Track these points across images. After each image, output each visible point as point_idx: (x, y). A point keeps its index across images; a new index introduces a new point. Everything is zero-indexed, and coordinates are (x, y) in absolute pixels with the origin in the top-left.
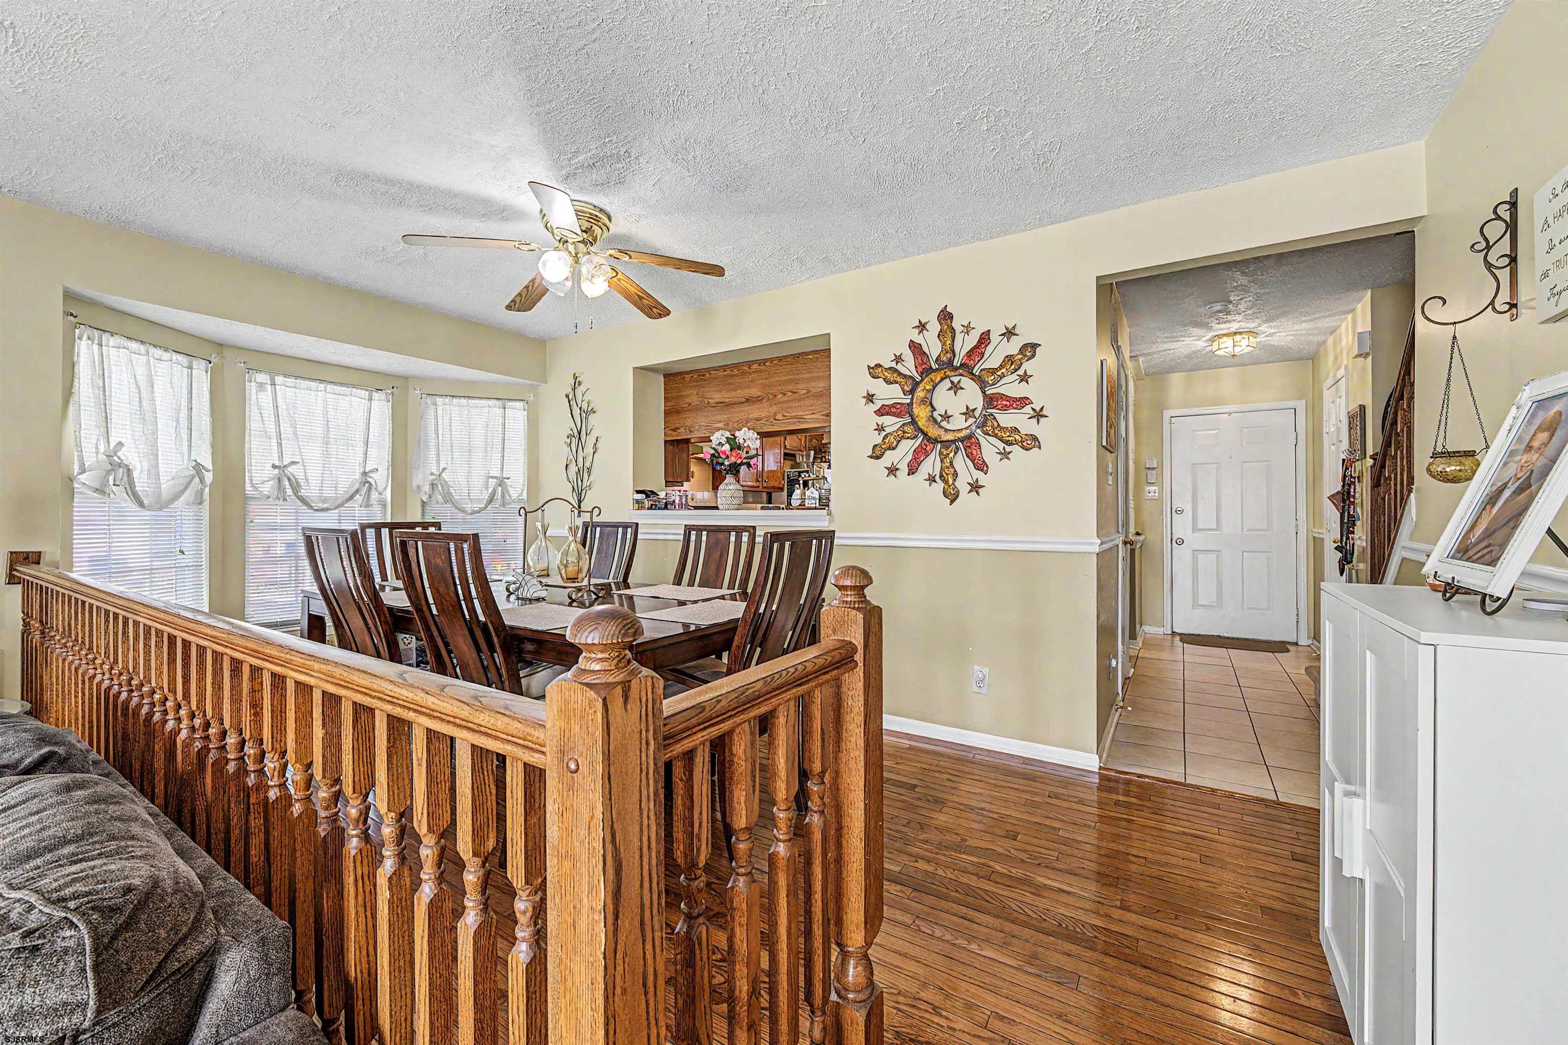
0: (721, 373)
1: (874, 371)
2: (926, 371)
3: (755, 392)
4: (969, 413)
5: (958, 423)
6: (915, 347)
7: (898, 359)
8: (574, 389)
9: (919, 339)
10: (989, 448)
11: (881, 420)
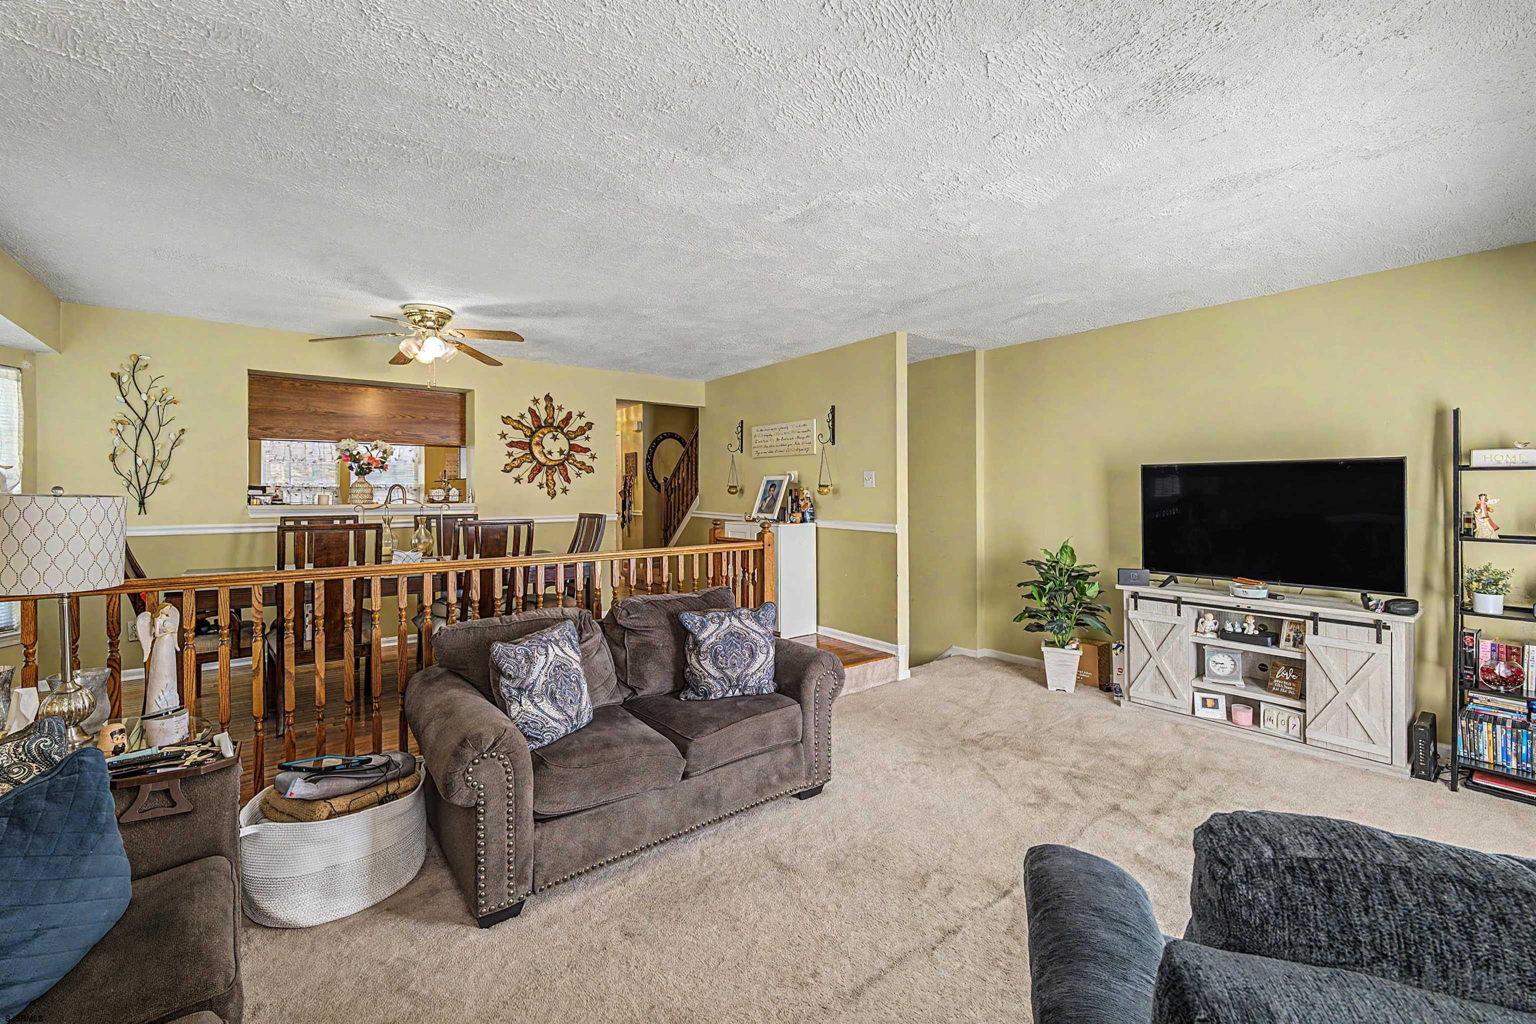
1: (506, 420)
2: (539, 426)
4: (561, 452)
5: (556, 456)
6: (532, 412)
7: (522, 416)
9: (534, 407)
10: (571, 471)
11: (511, 450)
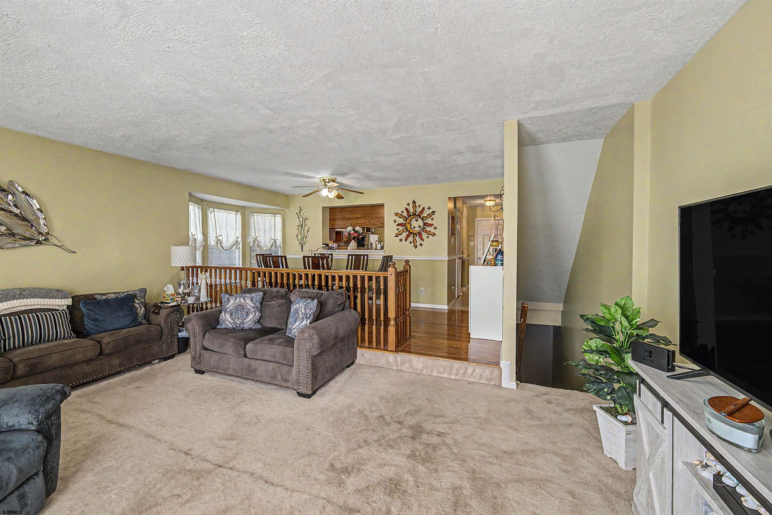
0: (349, 209)
1: (396, 214)
2: (409, 216)
3: (359, 216)
4: (420, 227)
5: (417, 229)
6: (407, 209)
7: (402, 212)
8: (300, 212)
9: (408, 207)
10: (424, 235)
11: (398, 227)
